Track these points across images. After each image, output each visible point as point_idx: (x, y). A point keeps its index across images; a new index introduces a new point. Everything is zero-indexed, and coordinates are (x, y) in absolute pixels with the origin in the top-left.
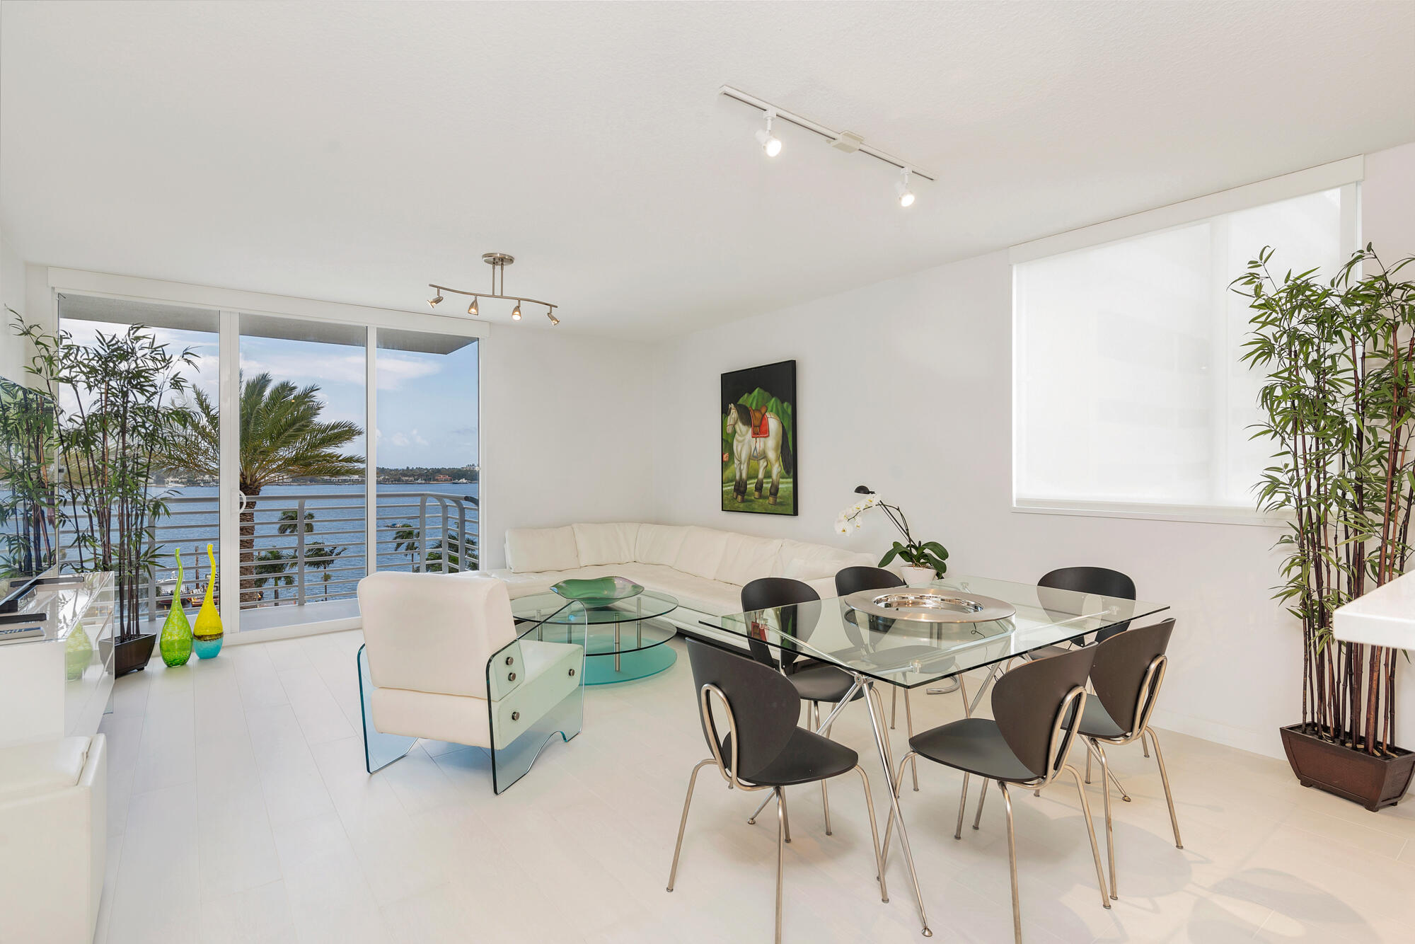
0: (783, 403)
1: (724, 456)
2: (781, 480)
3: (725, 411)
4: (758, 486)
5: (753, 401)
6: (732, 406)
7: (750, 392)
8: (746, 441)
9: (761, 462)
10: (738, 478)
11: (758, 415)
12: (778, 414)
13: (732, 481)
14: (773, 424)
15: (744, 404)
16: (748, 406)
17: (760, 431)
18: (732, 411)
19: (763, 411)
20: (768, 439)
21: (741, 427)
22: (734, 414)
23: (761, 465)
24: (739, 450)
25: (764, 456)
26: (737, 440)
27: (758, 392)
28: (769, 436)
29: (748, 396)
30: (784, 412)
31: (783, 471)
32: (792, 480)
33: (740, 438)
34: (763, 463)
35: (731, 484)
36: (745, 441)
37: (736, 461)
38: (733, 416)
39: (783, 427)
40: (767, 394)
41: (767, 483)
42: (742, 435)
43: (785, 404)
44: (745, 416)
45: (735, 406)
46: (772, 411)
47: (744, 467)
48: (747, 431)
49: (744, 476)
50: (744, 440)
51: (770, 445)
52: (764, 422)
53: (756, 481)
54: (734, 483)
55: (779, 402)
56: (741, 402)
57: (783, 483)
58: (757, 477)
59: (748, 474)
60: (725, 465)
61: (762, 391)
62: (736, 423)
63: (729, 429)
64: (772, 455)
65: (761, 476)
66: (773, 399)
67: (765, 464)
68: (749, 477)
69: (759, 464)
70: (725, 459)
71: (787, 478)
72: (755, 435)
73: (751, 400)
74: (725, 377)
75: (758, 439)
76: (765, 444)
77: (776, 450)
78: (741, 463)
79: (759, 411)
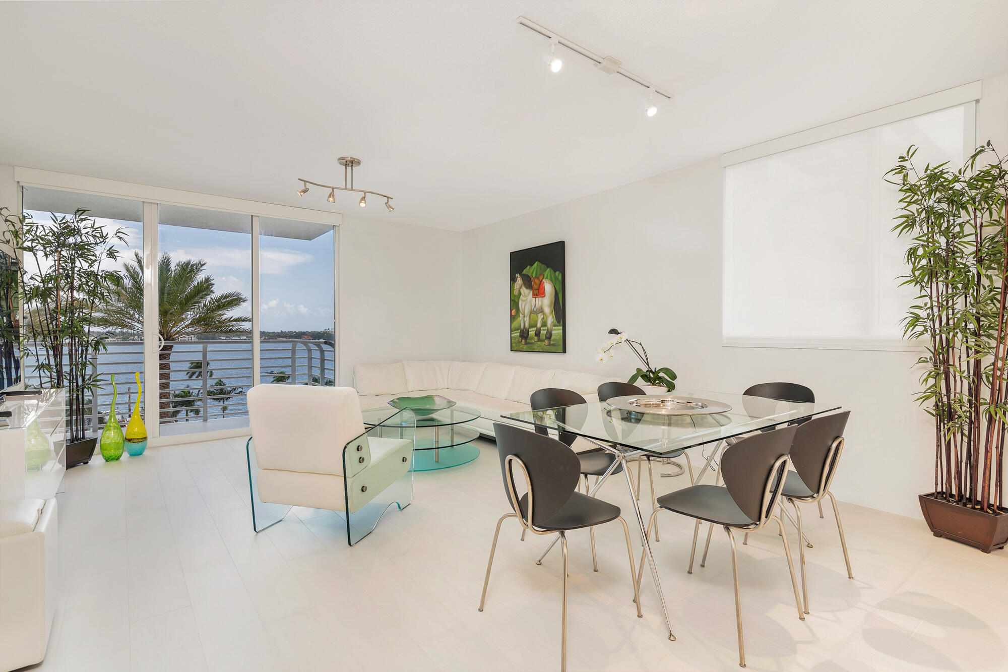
0: (555, 272)
1: (513, 312)
2: (554, 328)
3: (513, 279)
4: (537, 332)
6: (518, 275)
7: (532, 265)
8: (529, 300)
9: (540, 315)
10: (522, 327)
11: (537, 281)
12: (551, 280)
13: (518, 330)
14: (548, 287)
15: (527, 273)
16: (530, 275)
17: (539, 292)
18: (518, 279)
19: (541, 279)
20: (544, 298)
21: (524, 291)
22: (519, 281)
23: (539, 317)
24: (523, 307)
25: (541, 311)
26: (522, 300)
27: (537, 265)
28: (545, 296)
29: (530, 268)
30: (556, 278)
31: (555, 321)
32: (561, 327)
33: (524, 299)
34: (540, 316)
35: (517, 331)
36: (527, 301)
37: (521, 315)
38: (519, 283)
39: (555, 289)
40: (543, 266)
41: (544, 330)
42: (525, 296)
43: (557, 273)
44: (528, 282)
45: (520, 275)
46: (547, 278)
47: (527, 319)
48: (529, 293)
49: (527, 325)
50: (527, 299)
51: (546, 302)
52: (541, 286)
53: (535, 329)
55: (552, 272)
56: (524, 272)
57: (555, 330)
58: (536, 326)
59: (529, 324)
60: (513, 318)
61: (540, 264)
62: (521, 288)
63: (516, 292)
64: (547, 310)
65: (539, 325)
66: (548, 270)
67: (542, 316)
68: (531, 327)
69: (537, 317)
70: (513, 314)
71: (558, 326)
72: (535, 295)
73: (532, 270)
74: (513, 255)
75: (537, 299)
76: (542, 302)
77: (550, 306)
78: (524, 316)
79: (538, 278)
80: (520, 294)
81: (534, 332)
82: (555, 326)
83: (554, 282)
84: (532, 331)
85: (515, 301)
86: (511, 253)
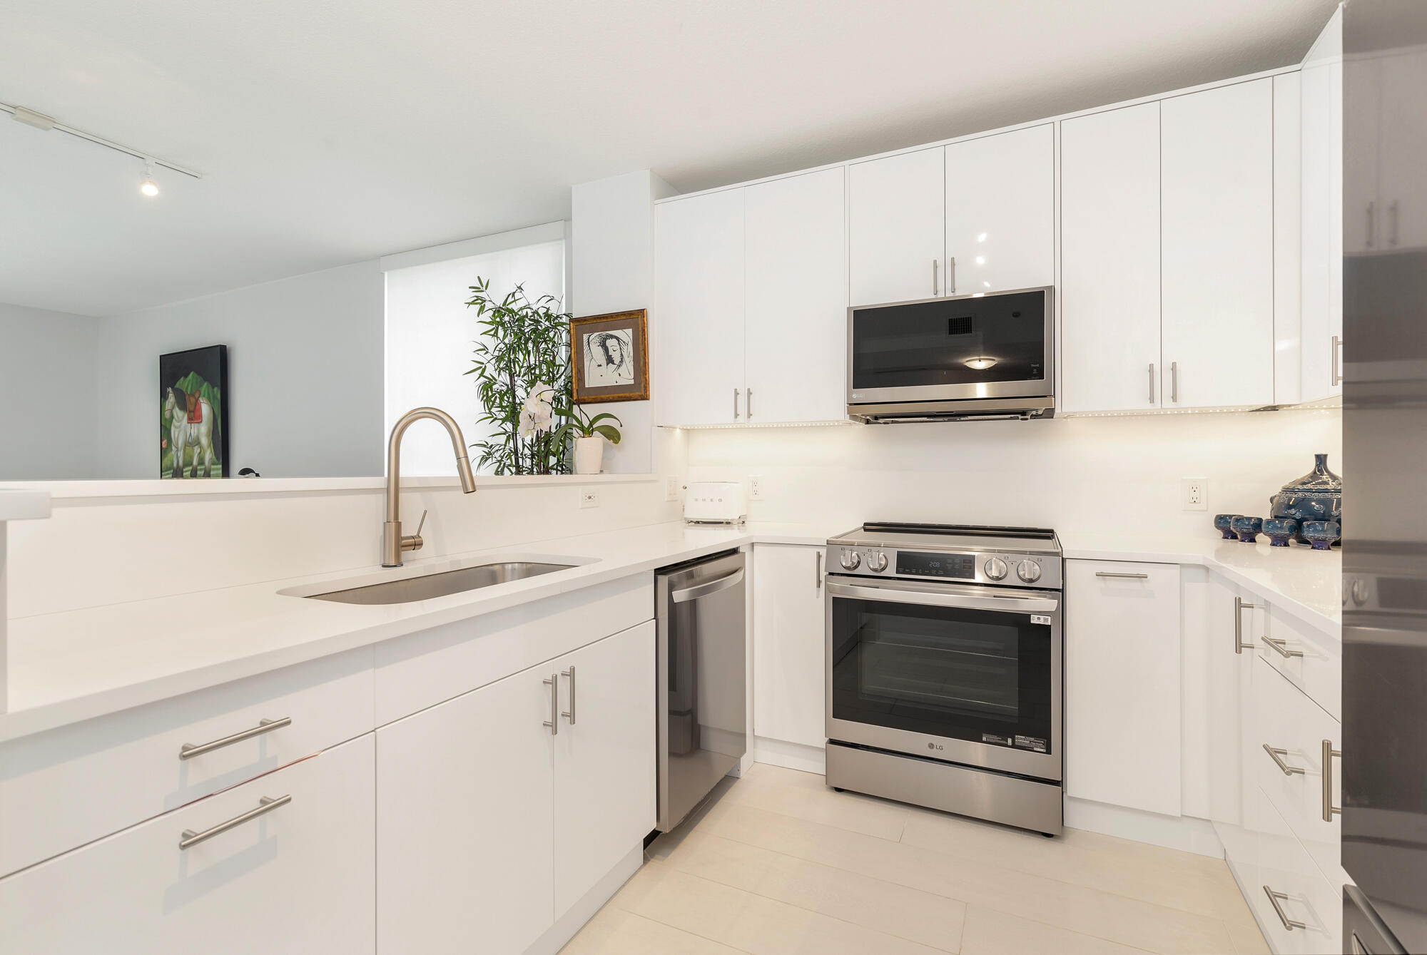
0: (213, 388)
1: (163, 443)
2: (213, 467)
3: (163, 396)
4: (193, 472)
5: (188, 385)
6: (170, 390)
7: (186, 376)
8: (182, 427)
9: (196, 448)
10: (175, 465)
11: (192, 400)
12: (209, 399)
13: (170, 469)
14: (205, 409)
15: (181, 388)
16: (184, 390)
17: (194, 417)
18: (170, 395)
19: (197, 396)
20: (201, 424)
21: (178, 413)
22: (171, 398)
23: (195, 451)
24: (176, 436)
25: (197, 442)
26: (174, 425)
27: (193, 376)
28: (201, 422)
29: (184, 380)
30: (214, 397)
31: (214, 457)
32: (220, 466)
33: (177, 424)
34: (197, 450)
35: (169, 472)
36: (182, 428)
37: (173, 448)
38: (171, 401)
39: (214, 412)
40: (200, 379)
41: (201, 470)
42: (179, 421)
43: (216, 389)
44: (182, 402)
45: (172, 390)
46: (204, 396)
47: (181, 454)
48: (183, 417)
49: (181, 463)
50: (180, 426)
51: (203, 430)
52: (197, 407)
53: (191, 468)
54: (172, 471)
55: (210, 388)
56: (177, 385)
57: (214, 469)
58: (191, 464)
59: (184, 462)
60: (163, 452)
61: (196, 375)
62: (173, 408)
63: (167, 415)
64: (204, 441)
65: (195, 463)
66: (206, 384)
67: (199, 451)
68: (186, 465)
69: (194, 450)
70: (164, 446)
71: (217, 464)
72: (190, 420)
73: (186, 383)
74: (163, 359)
75: (192, 425)
76: (198, 430)
77: (208, 436)
78: (177, 450)
79: (193, 395)
80: (172, 417)
81: (189, 473)
82: (214, 464)
83: (212, 401)
84: (187, 471)
85: (165, 427)
86: (160, 356)
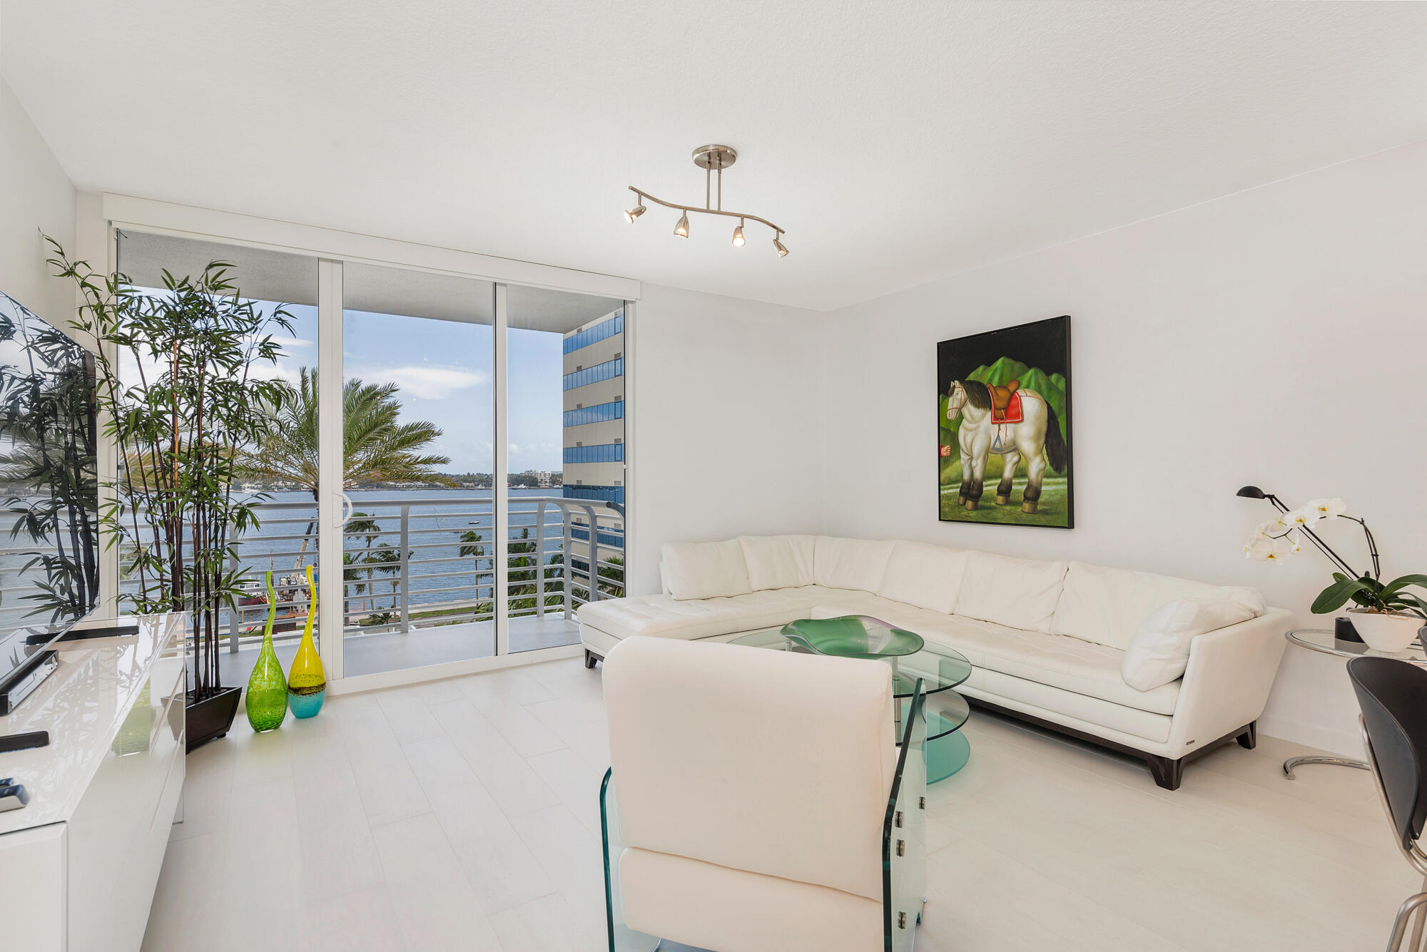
0: (1047, 375)
1: (943, 450)
2: (1045, 480)
3: (944, 390)
4: (1003, 487)
5: (993, 376)
6: (957, 383)
7: (989, 364)
8: (982, 429)
9: (1010, 455)
10: (966, 477)
11: (1003, 393)
13: (956, 482)
14: (1031, 404)
15: (978, 380)
17: (1007, 415)
18: (958, 390)
19: (1012, 388)
20: (1022, 424)
21: (973, 412)
24: (970, 440)
25: (1013, 448)
26: (966, 428)
27: (1004, 363)
28: (1022, 420)
29: (985, 369)
30: (1050, 387)
31: (1049, 467)
32: (1064, 478)
33: (972, 426)
34: (1012, 458)
35: (954, 485)
36: (980, 430)
37: (964, 455)
38: (959, 397)
40: (1019, 365)
41: (1020, 483)
42: (974, 422)
44: (981, 398)
45: (962, 383)
46: (1028, 387)
47: (978, 463)
48: (984, 416)
49: (978, 474)
50: (977, 427)
51: (1025, 432)
52: (1014, 402)
53: (999, 481)
54: (960, 484)
55: (1041, 375)
57: (1048, 484)
58: (1001, 476)
59: (984, 473)
60: (943, 462)
61: (1010, 361)
62: (963, 405)
63: (951, 415)
64: (1028, 446)
65: (1008, 474)
66: (1029, 370)
67: (1016, 458)
68: (987, 476)
69: (1004, 458)
70: (944, 454)
72: (999, 420)
73: (989, 373)
74: (941, 346)
75: (1002, 426)
76: (1016, 432)
77: (1036, 440)
78: (971, 458)
79: (1005, 388)
80: (961, 417)
83: (1045, 393)
84: (990, 485)
85: (948, 431)
86: (938, 343)
